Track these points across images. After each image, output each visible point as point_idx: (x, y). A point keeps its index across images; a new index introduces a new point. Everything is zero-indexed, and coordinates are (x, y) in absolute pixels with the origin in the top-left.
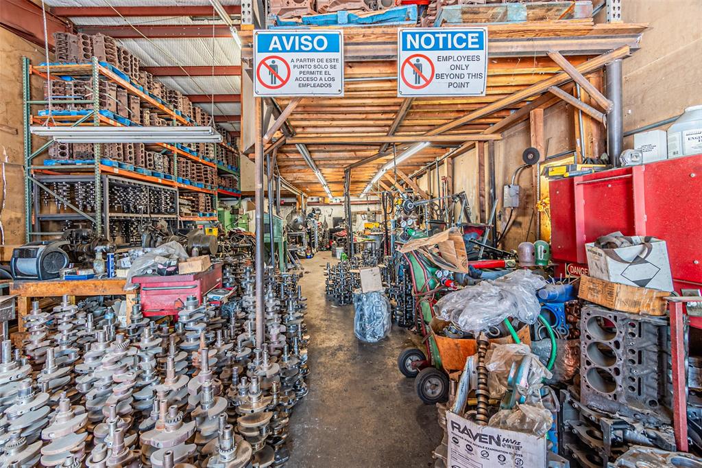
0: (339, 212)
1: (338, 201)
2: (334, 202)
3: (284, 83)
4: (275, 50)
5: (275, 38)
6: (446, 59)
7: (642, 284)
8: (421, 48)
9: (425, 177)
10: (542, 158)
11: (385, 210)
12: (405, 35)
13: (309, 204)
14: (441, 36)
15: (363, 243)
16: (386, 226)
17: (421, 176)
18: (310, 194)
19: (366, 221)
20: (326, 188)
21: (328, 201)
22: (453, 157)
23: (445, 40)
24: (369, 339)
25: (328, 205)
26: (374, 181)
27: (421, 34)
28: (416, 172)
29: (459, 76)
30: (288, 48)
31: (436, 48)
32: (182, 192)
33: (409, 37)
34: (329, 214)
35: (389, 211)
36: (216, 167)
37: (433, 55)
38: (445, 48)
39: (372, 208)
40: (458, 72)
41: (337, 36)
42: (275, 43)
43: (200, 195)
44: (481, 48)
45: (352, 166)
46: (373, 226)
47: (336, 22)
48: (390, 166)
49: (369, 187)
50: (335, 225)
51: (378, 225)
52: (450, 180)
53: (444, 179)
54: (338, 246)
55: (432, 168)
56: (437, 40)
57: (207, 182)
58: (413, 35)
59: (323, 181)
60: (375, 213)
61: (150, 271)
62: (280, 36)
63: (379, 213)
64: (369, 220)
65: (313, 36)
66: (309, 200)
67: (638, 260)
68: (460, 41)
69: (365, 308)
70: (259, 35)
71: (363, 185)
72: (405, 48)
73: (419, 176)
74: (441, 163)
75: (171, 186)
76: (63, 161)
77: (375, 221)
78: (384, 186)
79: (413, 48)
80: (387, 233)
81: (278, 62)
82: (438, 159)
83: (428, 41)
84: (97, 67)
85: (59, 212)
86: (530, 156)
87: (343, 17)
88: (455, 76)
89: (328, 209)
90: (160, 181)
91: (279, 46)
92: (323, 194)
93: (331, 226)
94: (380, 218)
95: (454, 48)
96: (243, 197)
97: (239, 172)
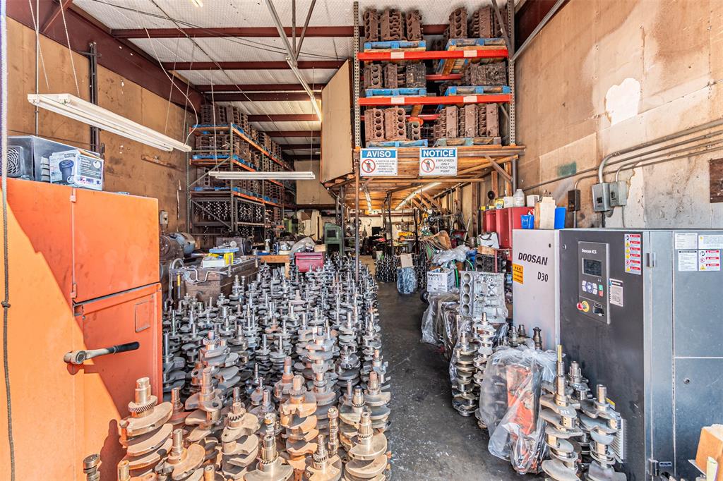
0: (378, 223)
1: (376, 213)
2: (373, 213)
3: (373, 170)
4: (369, 157)
5: (369, 152)
6: (439, 161)
7: (490, 246)
8: (429, 156)
9: (445, 197)
10: (497, 196)
11: (416, 222)
12: (423, 151)
13: (352, 215)
14: (438, 151)
15: (399, 247)
16: (416, 234)
17: (443, 197)
18: (353, 207)
19: (400, 231)
20: (369, 204)
21: (367, 212)
22: (461, 187)
23: (439, 153)
24: (405, 292)
25: (368, 216)
26: (408, 199)
27: (429, 151)
28: (439, 194)
29: (446, 168)
30: (375, 156)
31: (436, 156)
32: (268, 206)
33: (424, 152)
34: (367, 225)
35: (418, 222)
36: (283, 186)
37: (434, 159)
38: (439, 156)
39: (406, 219)
40: (444, 166)
41: (394, 151)
42: (369, 154)
43: (275, 208)
44: (454, 156)
45: (392, 191)
46: (406, 234)
47: (394, 146)
48: (419, 191)
49: (404, 203)
50: (373, 234)
51: (410, 233)
52: (459, 202)
53: (456, 201)
54: (378, 250)
55: (449, 192)
56: (436, 153)
57: (279, 198)
58: (426, 151)
59: (369, 199)
60: (408, 224)
61: (299, 251)
62: (371, 151)
63: (412, 223)
64: (403, 230)
65: (385, 151)
66: (351, 212)
67: (489, 239)
68: (446, 153)
69: (403, 276)
70: (363, 151)
71: (400, 201)
72: (423, 156)
73: (442, 197)
74: (454, 190)
75: (260, 202)
76: (207, 188)
77: (408, 231)
78: (415, 202)
79: (426, 156)
80: (417, 239)
81: (370, 162)
82: (453, 188)
83: (432, 153)
84: (232, 129)
85: (199, 221)
86: (491, 195)
87: (397, 143)
88: (444, 168)
89: (367, 219)
90: (256, 200)
91: (371, 155)
92: (364, 207)
93: (370, 234)
94: (412, 228)
95: (443, 156)
96: (298, 210)
97: (295, 188)
